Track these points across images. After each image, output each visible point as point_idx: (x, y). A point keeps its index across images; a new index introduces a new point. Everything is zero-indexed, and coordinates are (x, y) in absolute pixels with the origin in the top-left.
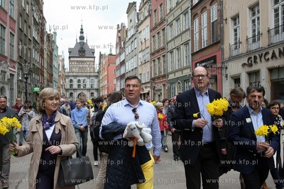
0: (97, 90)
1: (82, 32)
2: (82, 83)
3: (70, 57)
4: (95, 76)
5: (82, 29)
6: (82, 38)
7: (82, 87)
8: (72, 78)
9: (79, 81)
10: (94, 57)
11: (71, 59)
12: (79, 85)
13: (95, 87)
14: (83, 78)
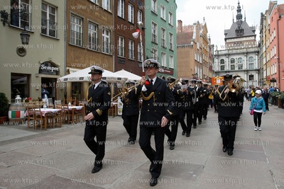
0: (258, 71)
1: (239, 10)
2: (236, 64)
3: (226, 39)
4: (255, 52)
5: (239, 7)
6: (239, 17)
7: (236, 69)
8: (224, 58)
9: (233, 61)
10: (255, 36)
11: (228, 41)
12: (233, 67)
13: (256, 67)
14: (238, 57)
